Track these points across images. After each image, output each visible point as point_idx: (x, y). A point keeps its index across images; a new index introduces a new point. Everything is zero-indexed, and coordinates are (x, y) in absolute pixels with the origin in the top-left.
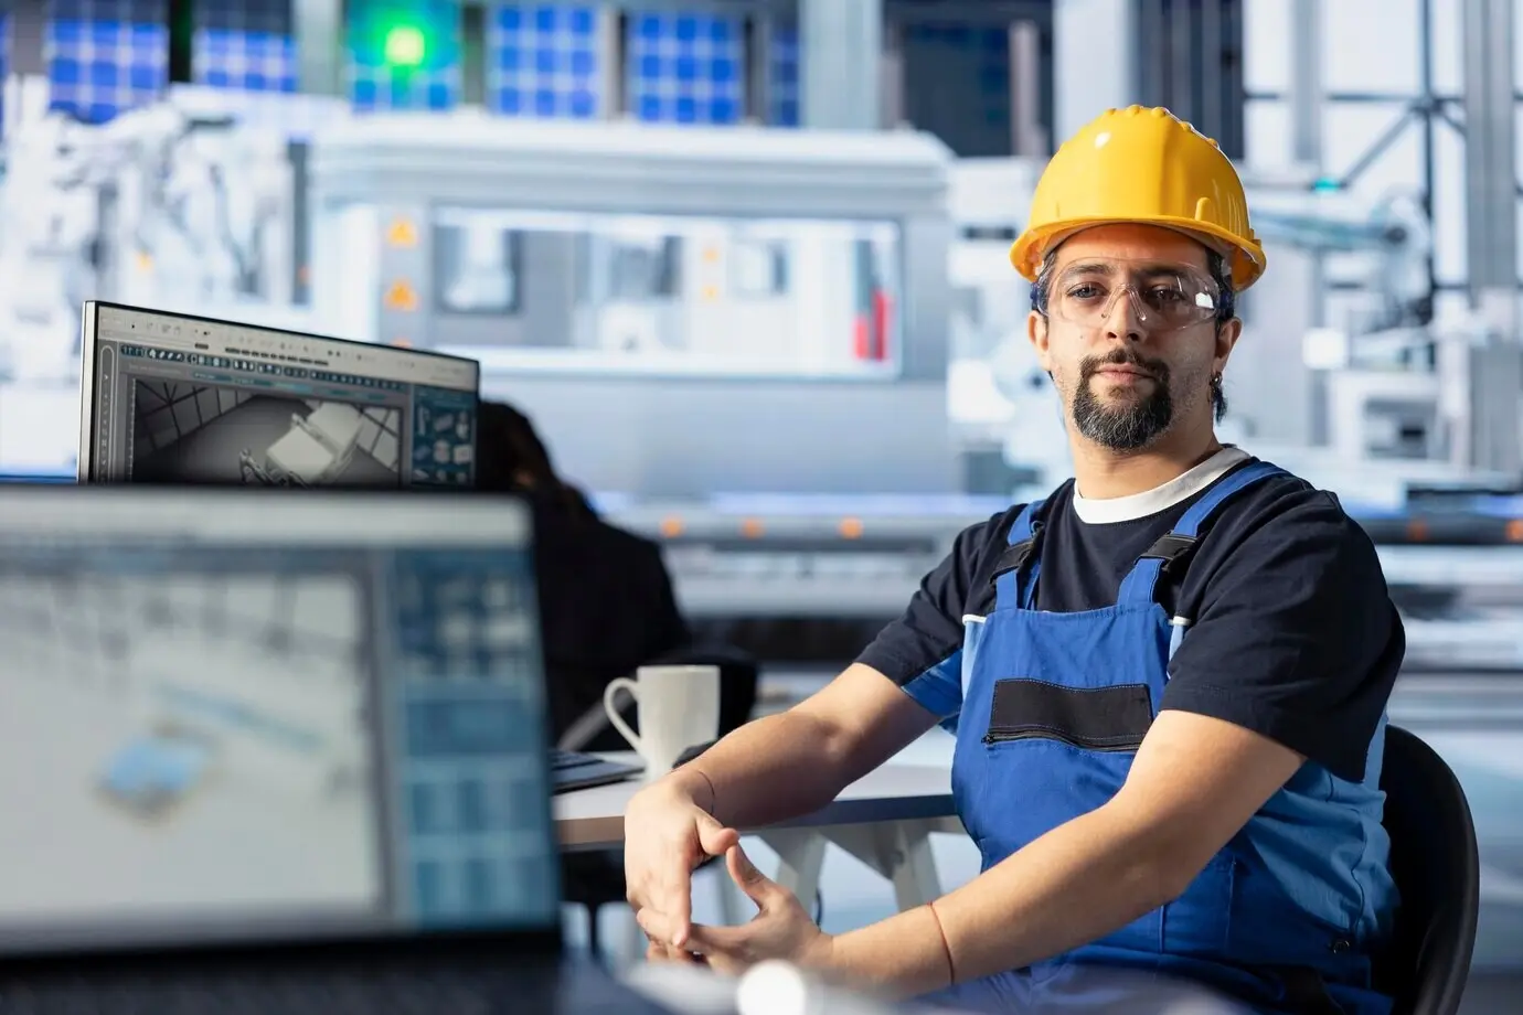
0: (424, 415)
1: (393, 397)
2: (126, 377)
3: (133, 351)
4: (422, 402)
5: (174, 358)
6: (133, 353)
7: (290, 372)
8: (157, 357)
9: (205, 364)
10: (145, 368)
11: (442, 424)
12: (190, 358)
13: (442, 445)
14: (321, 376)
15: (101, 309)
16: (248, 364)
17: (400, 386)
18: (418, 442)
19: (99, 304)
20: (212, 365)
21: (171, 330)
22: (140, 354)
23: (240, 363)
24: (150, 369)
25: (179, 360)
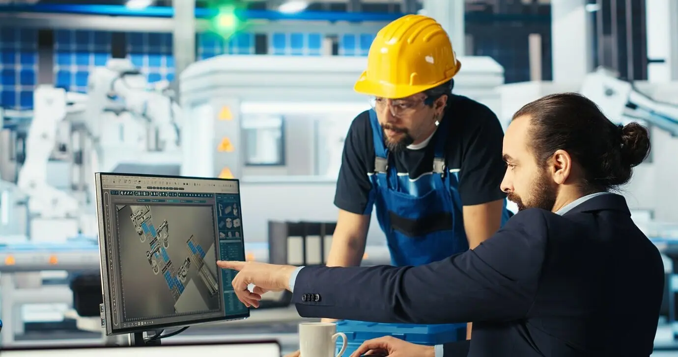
0: (221, 207)
1: (208, 201)
2: (114, 205)
3: (115, 193)
4: (219, 202)
5: (129, 194)
6: (115, 194)
7: (171, 194)
8: (124, 194)
9: (141, 195)
10: (120, 200)
11: (228, 210)
12: (135, 193)
13: (229, 220)
14: (183, 194)
15: (102, 175)
16: (156, 193)
17: (210, 195)
18: (220, 220)
19: (102, 174)
20: (143, 195)
21: (127, 182)
22: (117, 194)
23: (153, 193)
24: (122, 200)
25: (131, 195)
